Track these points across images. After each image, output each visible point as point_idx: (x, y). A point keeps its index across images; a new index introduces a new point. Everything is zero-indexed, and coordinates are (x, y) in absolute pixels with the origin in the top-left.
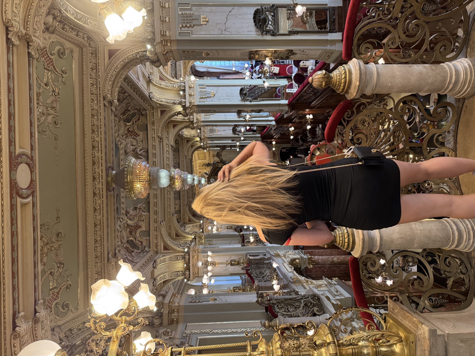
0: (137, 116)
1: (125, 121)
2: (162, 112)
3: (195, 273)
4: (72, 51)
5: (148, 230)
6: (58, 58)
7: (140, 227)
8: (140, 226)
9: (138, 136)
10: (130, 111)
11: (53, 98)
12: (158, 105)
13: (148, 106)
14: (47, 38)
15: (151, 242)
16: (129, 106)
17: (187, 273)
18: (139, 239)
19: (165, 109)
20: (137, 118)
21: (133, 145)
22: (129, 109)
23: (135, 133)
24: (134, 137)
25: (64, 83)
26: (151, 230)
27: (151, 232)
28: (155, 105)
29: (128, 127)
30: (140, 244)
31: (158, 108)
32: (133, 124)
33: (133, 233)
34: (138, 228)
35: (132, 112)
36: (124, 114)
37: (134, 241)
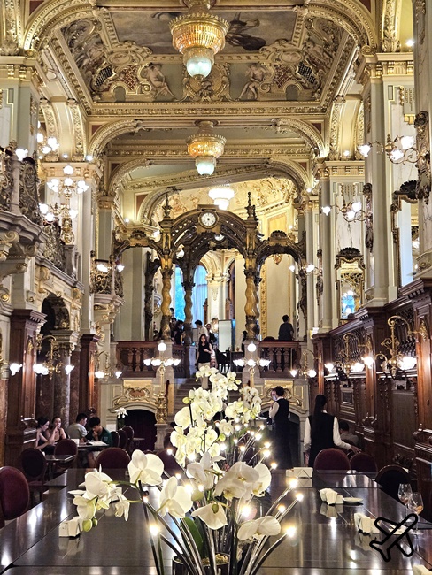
2: (318, 126)
3: (52, 172)
15: (107, 104)
17: (54, 159)
19: (323, 132)
21: (263, 76)
26: (126, 104)
29: (292, 68)
30: (106, 87)
33: (122, 76)
37: (110, 78)
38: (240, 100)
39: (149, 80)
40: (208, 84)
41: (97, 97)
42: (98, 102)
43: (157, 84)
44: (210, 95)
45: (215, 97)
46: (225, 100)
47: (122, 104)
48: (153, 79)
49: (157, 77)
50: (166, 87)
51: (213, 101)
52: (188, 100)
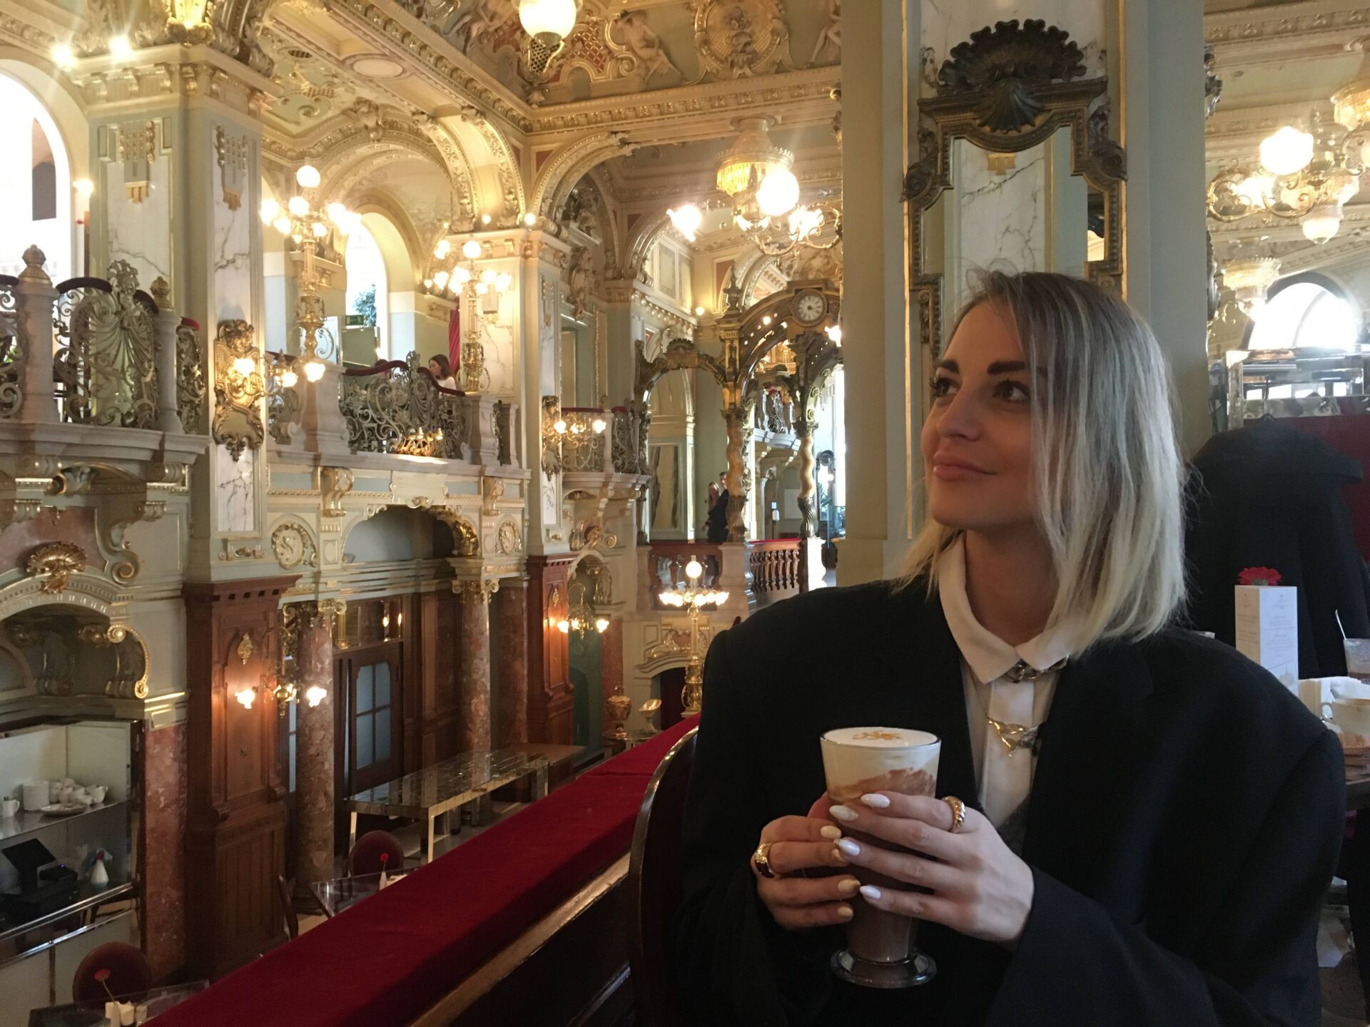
5: (593, 94)
7: (599, 66)
8: (602, 67)
15: (557, 108)
18: (566, 69)
26: (593, 103)
27: (588, 104)
30: (553, 73)
33: (578, 47)
34: (597, 62)
37: (557, 54)
38: (813, 66)
39: (631, 49)
40: (744, 40)
41: (536, 96)
42: (541, 105)
43: (646, 53)
44: (750, 63)
45: (760, 66)
46: (780, 69)
47: (583, 104)
48: (637, 45)
49: (645, 40)
50: (664, 58)
51: (757, 74)
52: (706, 80)
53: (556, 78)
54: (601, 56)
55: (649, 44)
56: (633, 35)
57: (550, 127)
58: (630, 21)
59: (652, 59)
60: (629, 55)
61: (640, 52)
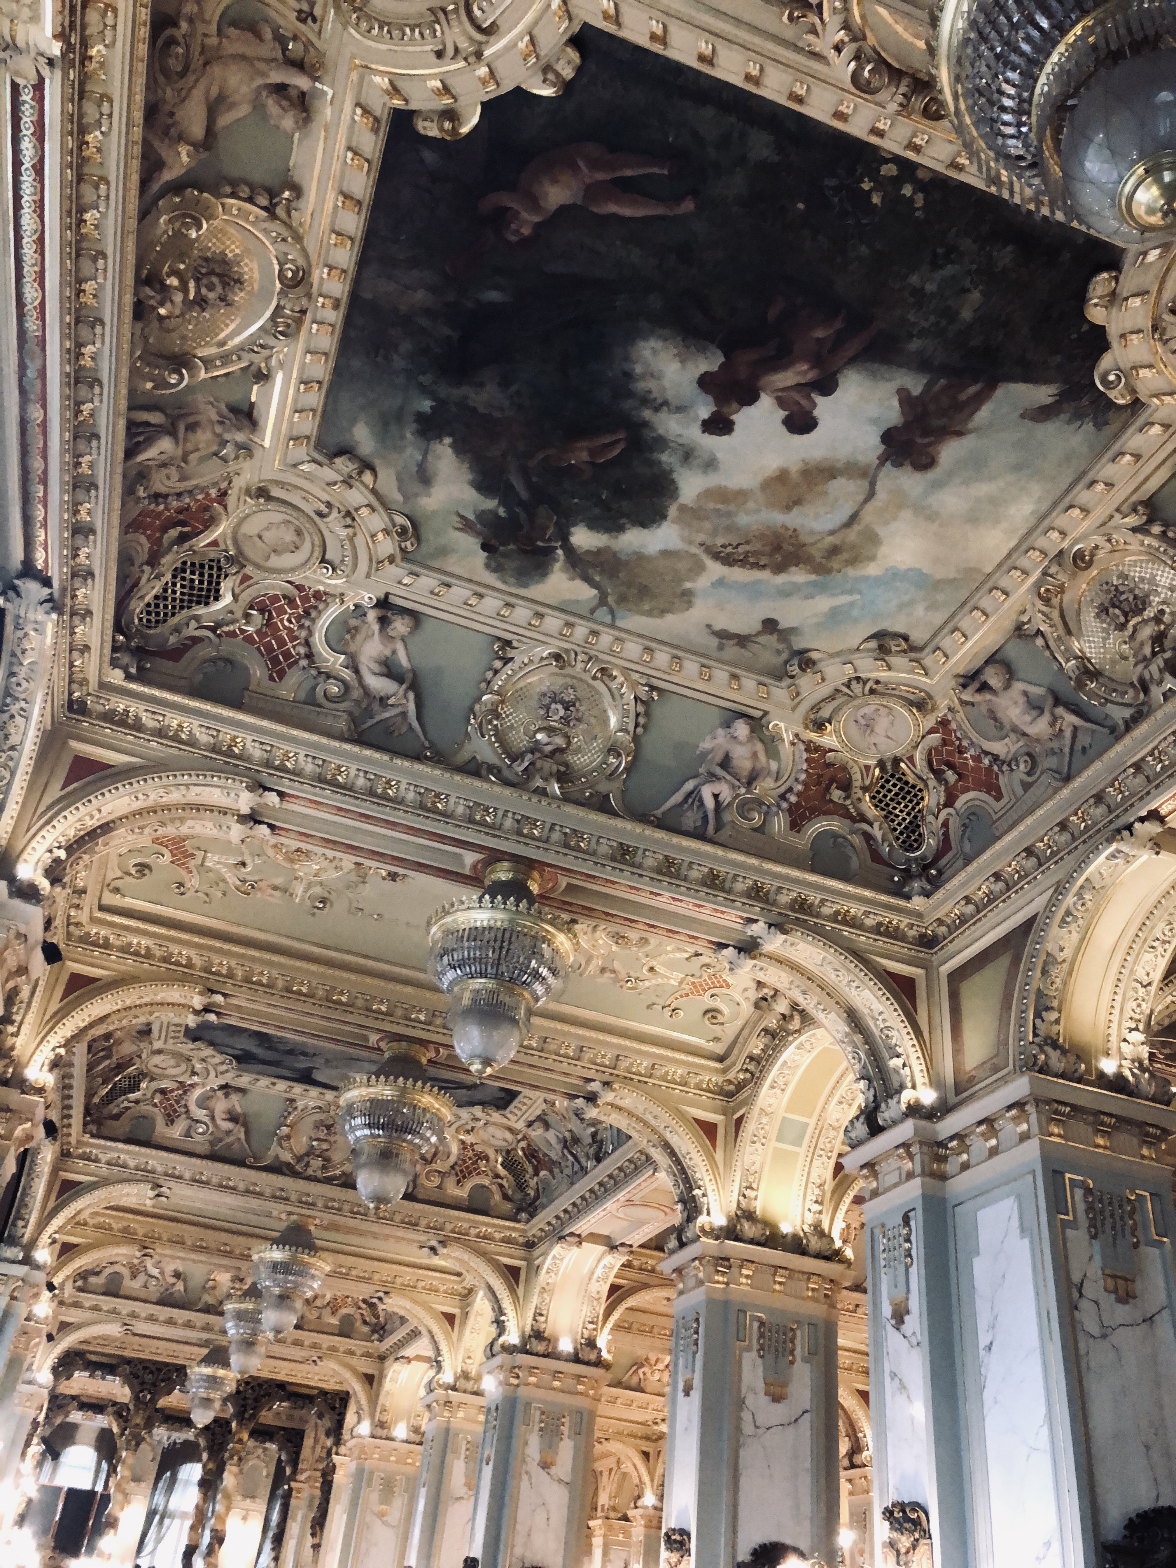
0: (518, 1196)
1: (508, 1152)
4: (717, 1039)
5: (153, 1143)
6: (706, 1007)
7: (170, 1120)
8: (172, 1122)
9: (459, 1182)
10: (536, 1174)
11: (623, 975)
12: (537, 1262)
13: (542, 1230)
14: (747, 994)
16: (551, 1172)
18: (134, 1111)
20: (510, 1192)
22: (543, 1173)
23: (470, 1173)
24: (457, 1168)
25: (649, 1007)
27: (144, 1150)
28: (537, 1252)
31: (529, 1261)
32: (497, 1176)
34: (169, 1115)
35: (533, 1183)
36: (532, 1153)
53: (117, 1117)
54: (175, 1111)
55: (233, 1117)
56: (221, 1105)
57: (86, 1157)
58: (227, 1095)
59: (229, 1132)
60: (206, 1119)
61: (219, 1122)
